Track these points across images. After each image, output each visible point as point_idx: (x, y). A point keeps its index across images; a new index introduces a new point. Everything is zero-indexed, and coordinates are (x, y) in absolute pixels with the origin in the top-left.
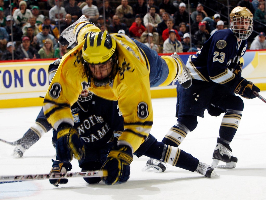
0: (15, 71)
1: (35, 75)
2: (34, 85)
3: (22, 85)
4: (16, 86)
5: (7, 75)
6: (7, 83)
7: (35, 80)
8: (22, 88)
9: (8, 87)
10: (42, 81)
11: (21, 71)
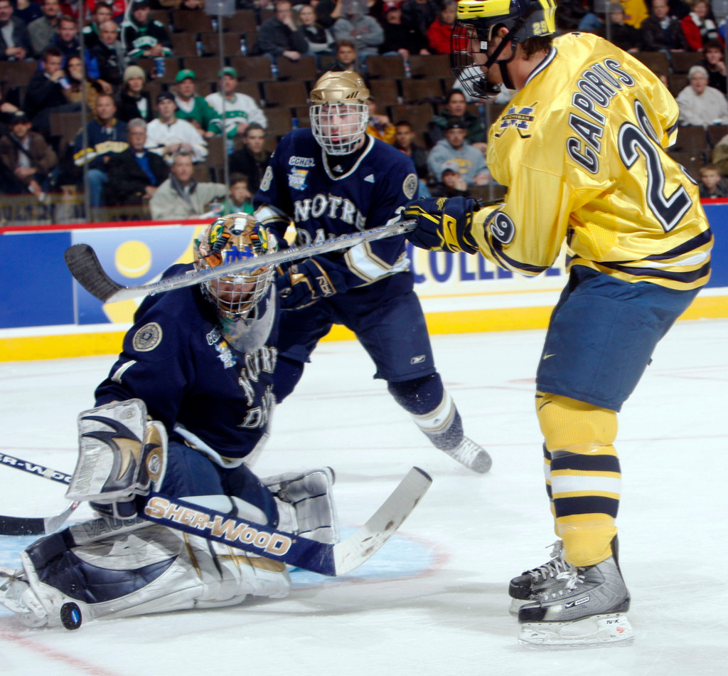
10: (441, 270)
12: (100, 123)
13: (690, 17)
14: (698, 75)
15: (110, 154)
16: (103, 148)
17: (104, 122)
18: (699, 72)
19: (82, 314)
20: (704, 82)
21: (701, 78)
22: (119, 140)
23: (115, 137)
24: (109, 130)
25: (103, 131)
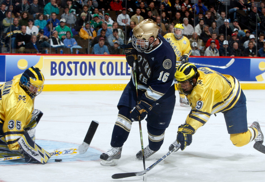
0: (90, 63)
1: (105, 66)
2: (103, 74)
3: (94, 74)
4: (90, 74)
5: (83, 65)
6: (83, 72)
7: (104, 70)
8: (94, 76)
9: (83, 74)
10: (110, 72)
11: (94, 63)
12: (14, 25)
13: (184, 4)
14: (186, 20)
15: (17, 33)
16: (15, 32)
17: (16, 25)
18: (186, 19)
19: (7, 79)
20: (187, 22)
21: (187, 21)
22: (19, 30)
23: (18, 29)
24: (17, 27)
25: (15, 27)
